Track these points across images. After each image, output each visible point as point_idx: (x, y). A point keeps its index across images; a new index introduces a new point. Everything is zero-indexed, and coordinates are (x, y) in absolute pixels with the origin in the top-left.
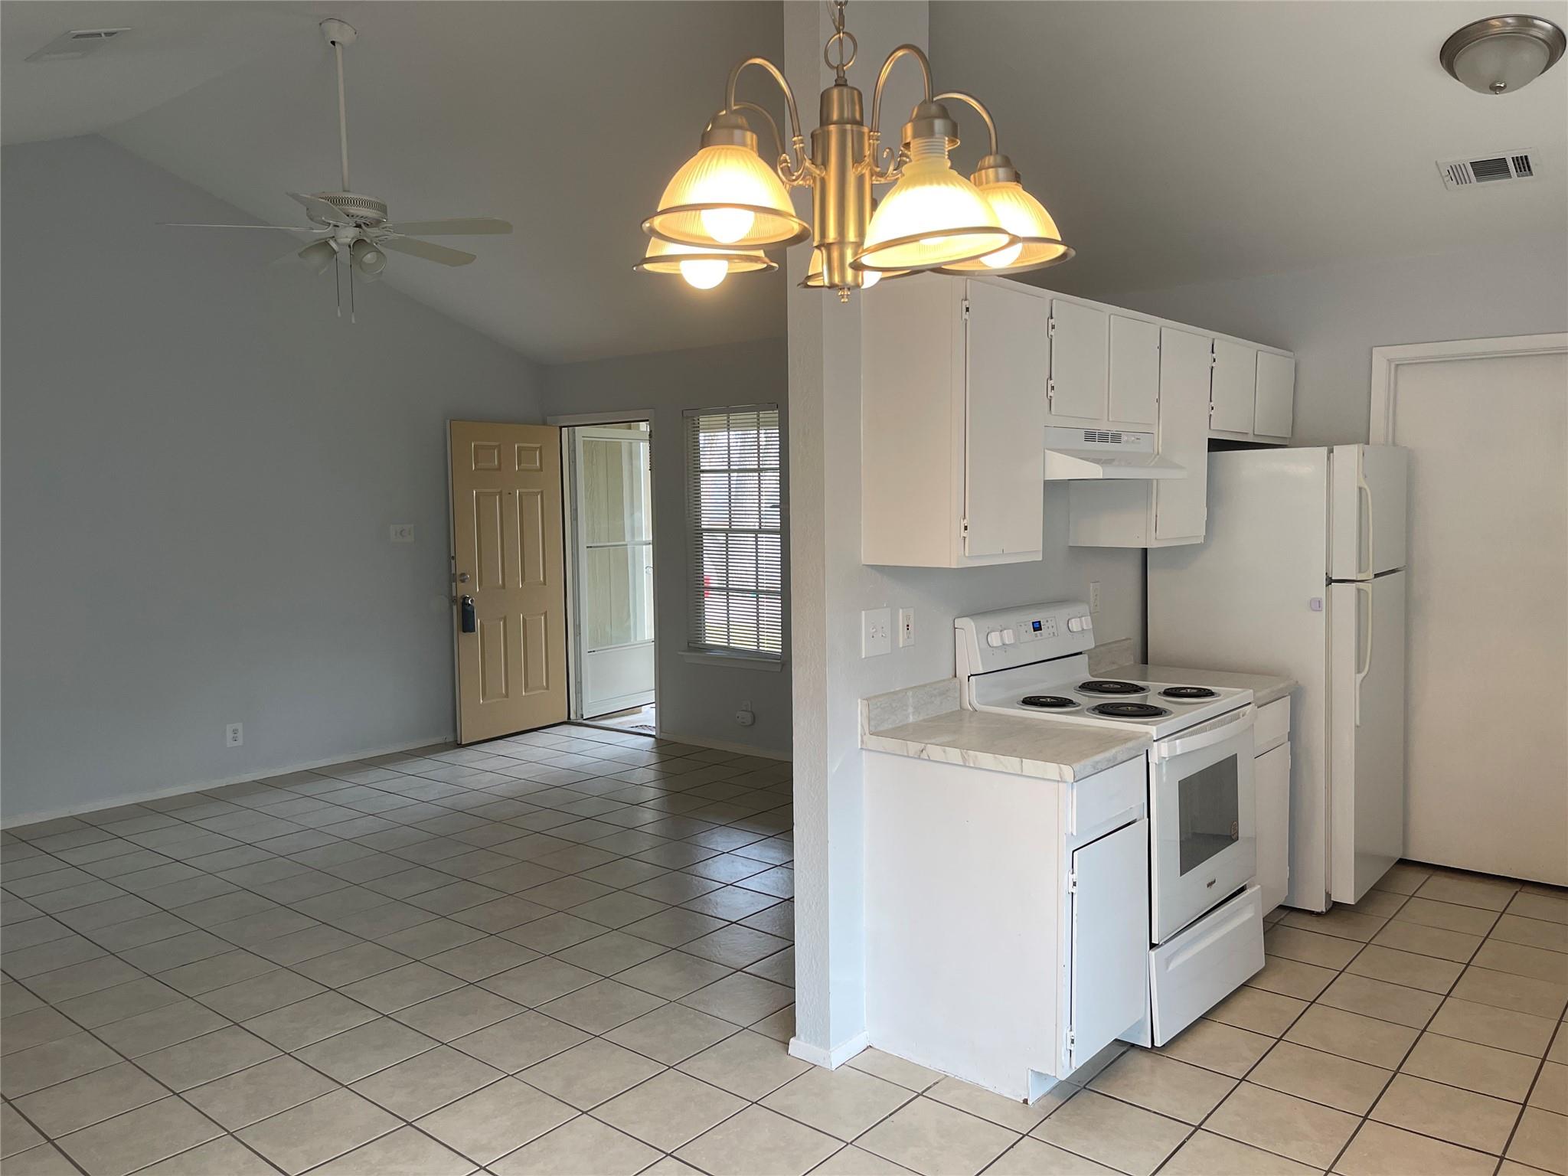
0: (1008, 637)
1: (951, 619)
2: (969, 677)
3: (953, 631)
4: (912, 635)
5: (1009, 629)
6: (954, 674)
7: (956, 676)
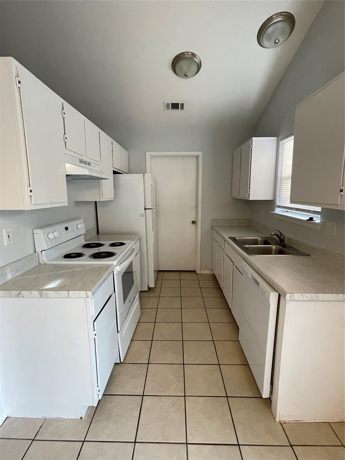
0: (56, 234)
1: (31, 231)
2: (41, 252)
3: (33, 235)
4: (12, 240)
5: (56, 231)
6: (35, 251)
7: (35, 252)
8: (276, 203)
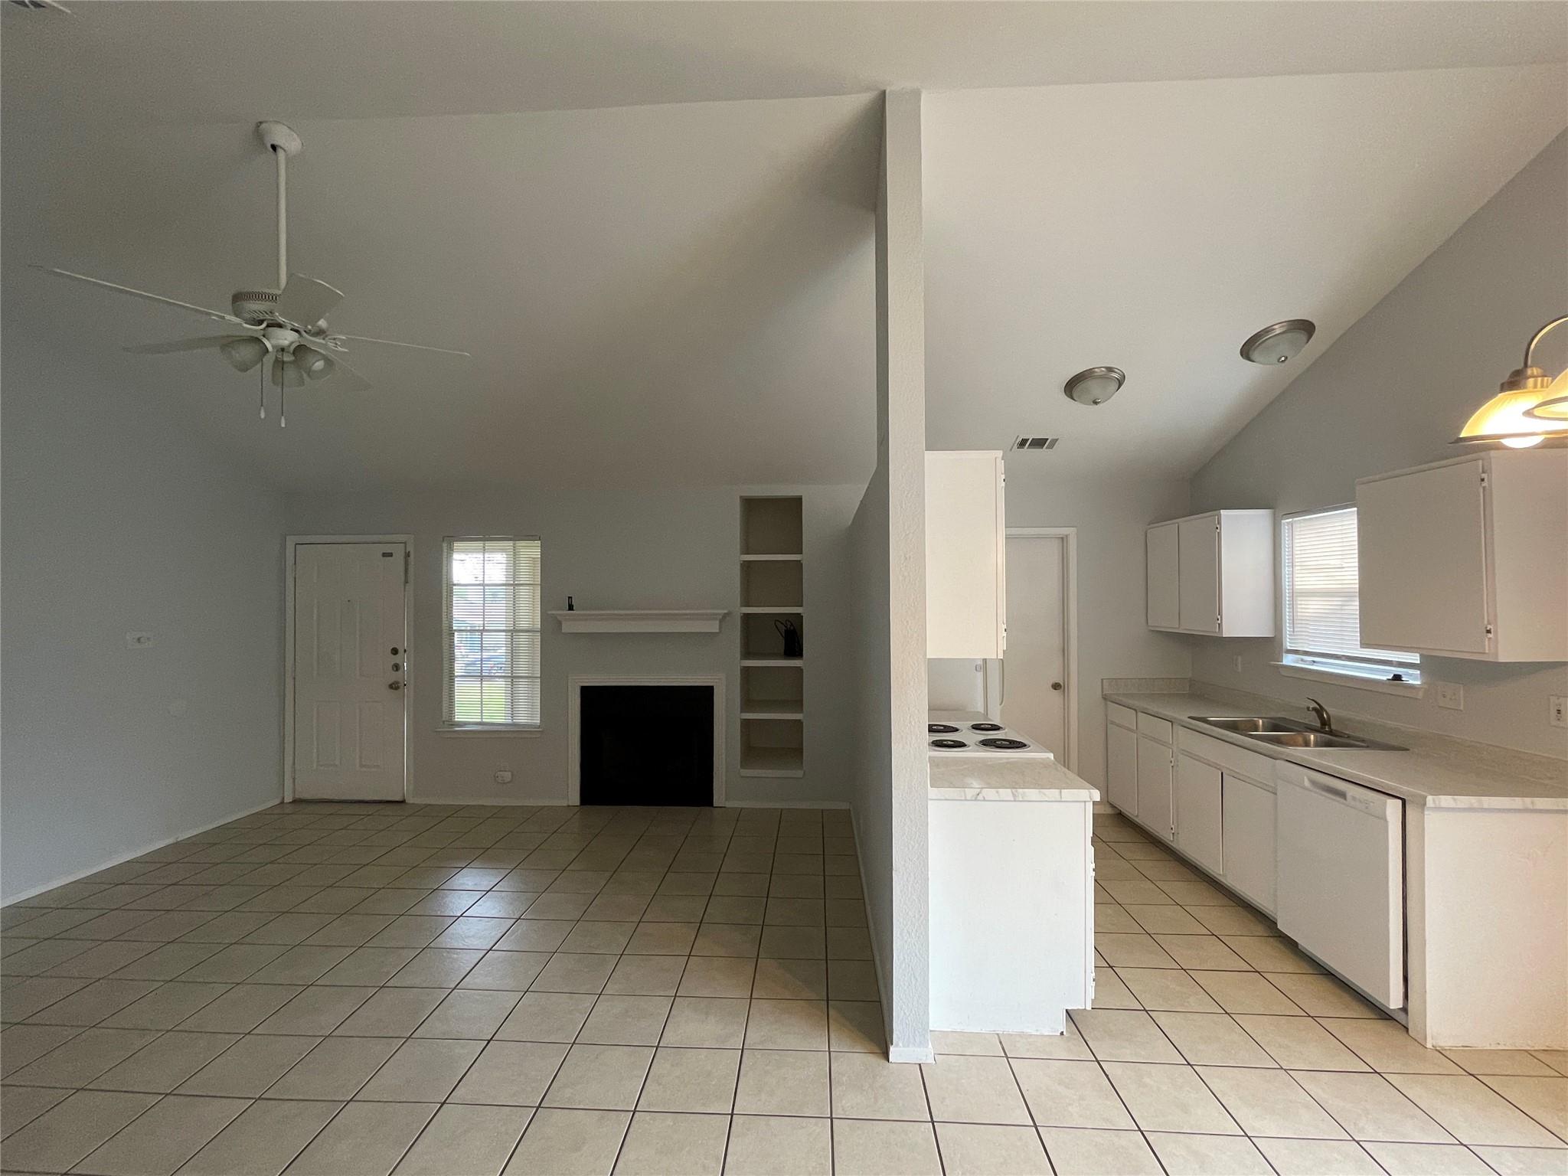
8: (1284, 644)
